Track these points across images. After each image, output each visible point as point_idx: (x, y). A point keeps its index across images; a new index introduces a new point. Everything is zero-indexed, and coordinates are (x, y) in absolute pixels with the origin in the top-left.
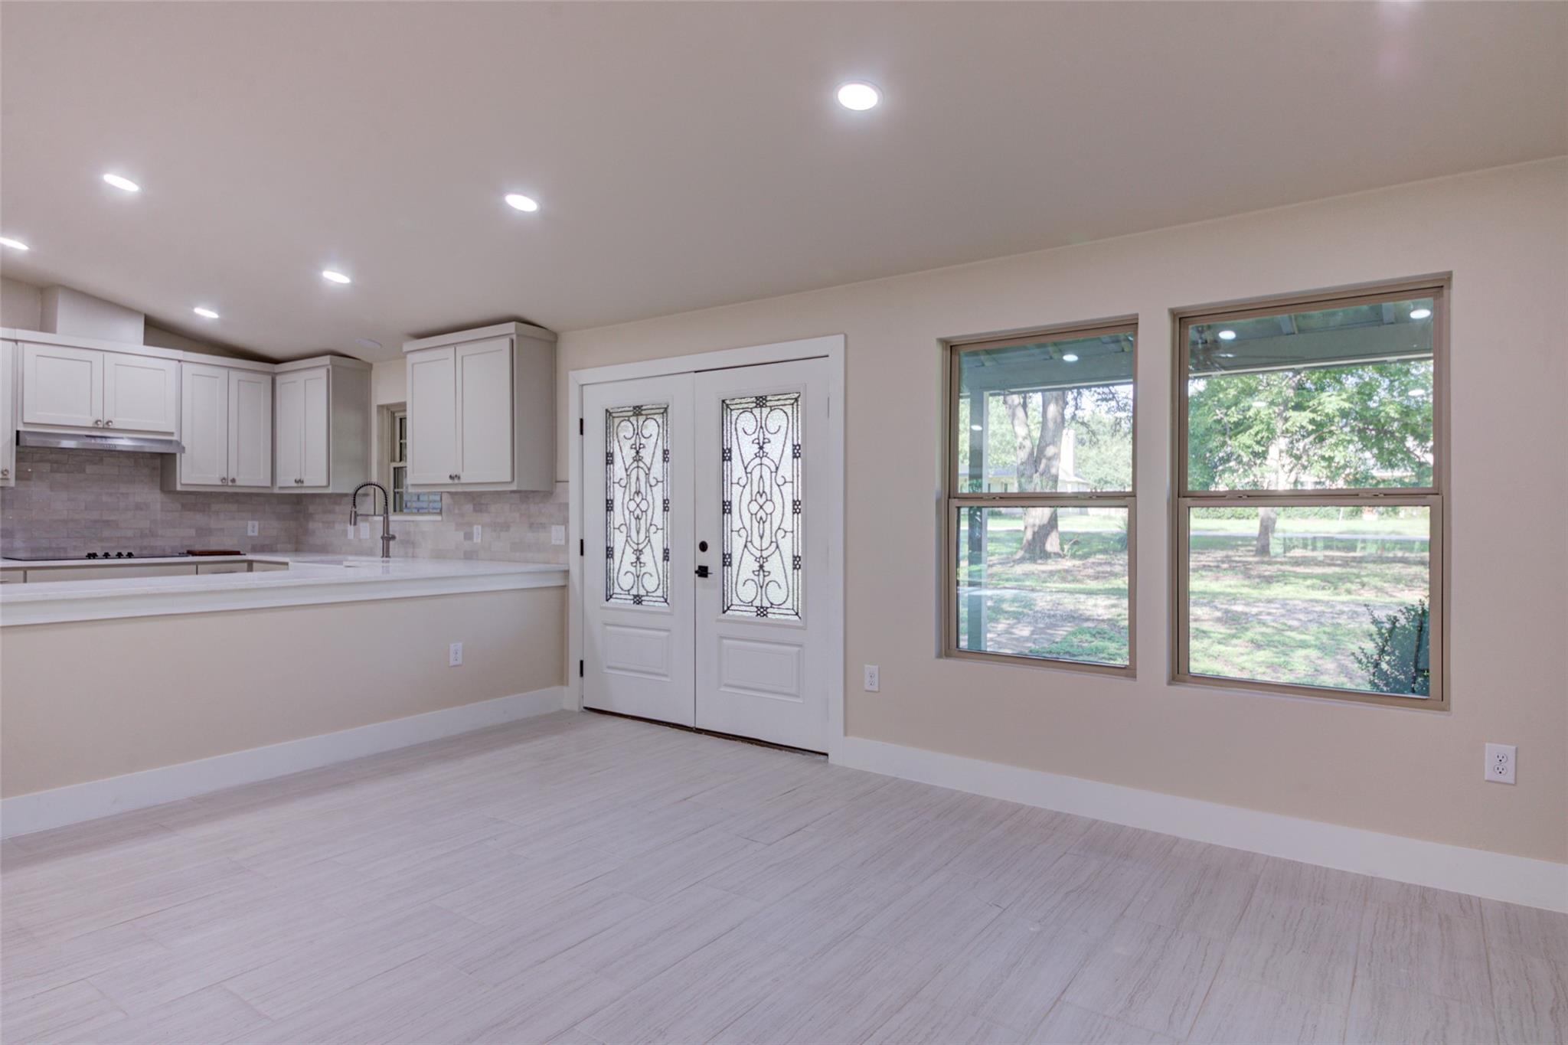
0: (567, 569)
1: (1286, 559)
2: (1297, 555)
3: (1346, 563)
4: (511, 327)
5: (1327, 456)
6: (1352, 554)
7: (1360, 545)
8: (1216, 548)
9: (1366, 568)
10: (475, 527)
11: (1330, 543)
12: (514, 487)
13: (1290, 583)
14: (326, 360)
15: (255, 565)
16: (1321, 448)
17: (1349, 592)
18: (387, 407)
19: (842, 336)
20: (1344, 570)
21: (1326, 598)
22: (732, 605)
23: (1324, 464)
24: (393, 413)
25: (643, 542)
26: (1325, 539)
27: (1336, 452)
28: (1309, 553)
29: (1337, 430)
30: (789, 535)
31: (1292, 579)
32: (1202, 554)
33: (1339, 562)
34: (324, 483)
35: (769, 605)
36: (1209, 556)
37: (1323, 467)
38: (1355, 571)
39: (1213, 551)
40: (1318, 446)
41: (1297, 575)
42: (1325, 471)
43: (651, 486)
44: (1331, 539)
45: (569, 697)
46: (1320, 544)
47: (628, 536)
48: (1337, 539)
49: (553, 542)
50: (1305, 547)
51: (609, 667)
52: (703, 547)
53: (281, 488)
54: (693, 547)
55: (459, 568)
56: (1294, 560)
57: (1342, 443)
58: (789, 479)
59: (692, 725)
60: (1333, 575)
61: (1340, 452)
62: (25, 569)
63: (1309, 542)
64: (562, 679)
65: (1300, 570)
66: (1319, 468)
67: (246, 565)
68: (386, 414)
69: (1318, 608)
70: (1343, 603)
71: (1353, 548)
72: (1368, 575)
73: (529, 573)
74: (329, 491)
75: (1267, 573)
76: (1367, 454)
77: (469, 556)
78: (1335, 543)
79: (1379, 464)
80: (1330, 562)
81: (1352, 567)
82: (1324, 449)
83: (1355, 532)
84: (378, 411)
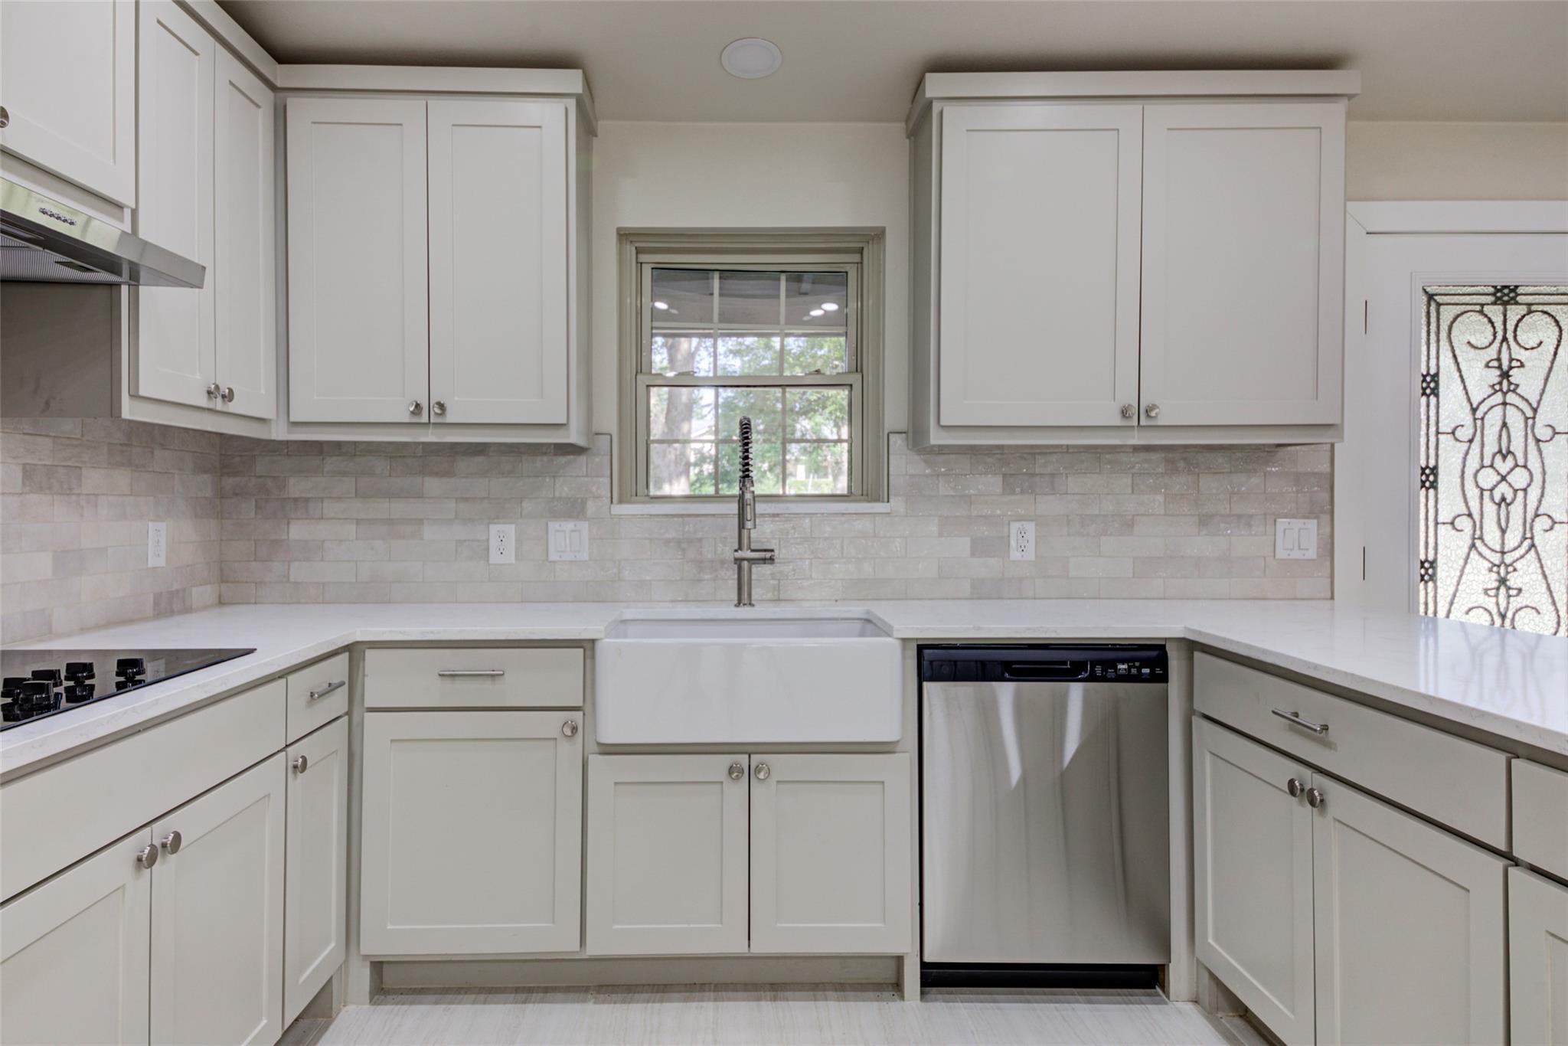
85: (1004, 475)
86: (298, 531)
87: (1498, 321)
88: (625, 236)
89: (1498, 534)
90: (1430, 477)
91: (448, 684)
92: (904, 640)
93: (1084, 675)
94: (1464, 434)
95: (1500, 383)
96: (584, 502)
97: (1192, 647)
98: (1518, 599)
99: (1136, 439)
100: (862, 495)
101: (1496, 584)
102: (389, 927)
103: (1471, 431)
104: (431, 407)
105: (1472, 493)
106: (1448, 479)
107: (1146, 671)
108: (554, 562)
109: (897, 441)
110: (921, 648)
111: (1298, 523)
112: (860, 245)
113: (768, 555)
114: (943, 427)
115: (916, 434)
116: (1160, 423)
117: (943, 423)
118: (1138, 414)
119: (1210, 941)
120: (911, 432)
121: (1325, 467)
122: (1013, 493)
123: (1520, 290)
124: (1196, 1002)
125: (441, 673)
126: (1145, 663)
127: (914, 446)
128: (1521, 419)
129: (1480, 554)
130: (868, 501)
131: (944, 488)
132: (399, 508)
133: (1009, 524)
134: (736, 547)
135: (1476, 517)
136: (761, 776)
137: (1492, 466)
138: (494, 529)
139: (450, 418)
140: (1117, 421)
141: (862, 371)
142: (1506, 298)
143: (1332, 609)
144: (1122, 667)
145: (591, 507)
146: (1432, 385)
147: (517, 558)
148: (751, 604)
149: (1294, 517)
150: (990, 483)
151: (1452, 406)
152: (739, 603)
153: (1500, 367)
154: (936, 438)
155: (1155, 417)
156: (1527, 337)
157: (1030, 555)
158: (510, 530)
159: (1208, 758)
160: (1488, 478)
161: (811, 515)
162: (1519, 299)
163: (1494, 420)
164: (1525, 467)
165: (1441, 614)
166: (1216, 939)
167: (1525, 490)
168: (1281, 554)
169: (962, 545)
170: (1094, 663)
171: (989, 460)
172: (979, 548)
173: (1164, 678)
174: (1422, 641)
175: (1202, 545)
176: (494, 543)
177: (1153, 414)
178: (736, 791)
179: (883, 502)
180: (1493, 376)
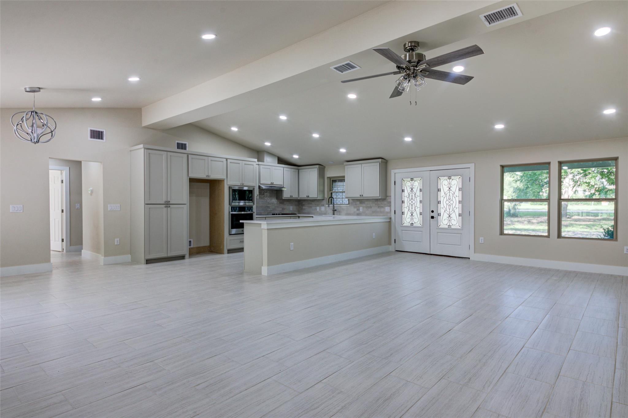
0: (390, 217)
1: (572, 220)
2: (576, 218)
3: (594, 221)
4: (380, 160)
5: (588, 182)
6: (597, 218)
7: (600, 214)
8: (543, 216)
9: (602, 222)
10: (360, 208)
11: (588, 214)
12: (380, 198)
13: (574, 227)
14: (317, 166)
15: (300, 217)
16: (585, 179)
17: (596, 229)
18: (329, 177)
19: (474, 164)
20: (594, 223)
21: (588, 231)
22: (441, 225)
23: (586, 185)
24: (330, 179)
26: (587, 212)
27: (591, 180)
28: (580, 217)
29: (592, 172)
30: (458, 209)
31: (575, 226)
32: (539, 218)
33: (592, 220)
34: (317, 197)
35: (452, 225)
36: (541, 219)
37: (586, 186)
38: (598, 223)
39: (542, 217)
40: (584, 178)
41: (576, 224)
42: (587, 187)
43: (416, 197)
44: (589, 212)
45: (392, 248)
46: (584, 214)
48: (591, 213)
49: (386, 211)
50: (579, 215)
51: (403, 241)
52: (432, 211)
53: (300, 198)
54: (429, 212)
55: (355, 217)
56: (575, 220)
57: (594, 177)
58: (458, 196)
59: (429, 253)
60: (590, 225)
61: (593, 180)
62: (266, 217)
63: (580, 214)
64: (390, 244)
65: (577, 223)
66: (584, 186)
67: (298, 217)
68: (329, 179)
69: (586, 233)
70: (594, 232)
71: (598, 216)
72: (603, 225)
73: (381, 218)
74: (318, 199)
75: (565, 224)
76: (604, 180)
77: (358, 215)
78: (590, 214)
79: (608, 184)
80: (589, 220)
81: (597, 222)
82: (586, 179)
83: (598, 210)
84: (327, 179)
85: (360, 202)
86: (304, 207)
87: (411, 183)
88: (327, 177)
89: (412, 209)
90: (403, 202)
94: (408, 197)
95: (412, 190)
96: (324, 205)
98: (414, 217)
101: (411, 215)
104: (308, 196)
105: (408, 204)
106: (406, 202)
111: (388, 207)
121: (390, 201)
122: (360, 204)
128: (414, 195)
129: (409, 211)
131: (354, 203)
132: (311, 205)
135: (409, 207)
137: (411, 200)
138: (317, 207)
140: (360, 196)
146: (404, 190)
147: (319, 210)
150: (358, 203)
151: (406, 193)
153: (411, 188)
156: (415, 185)
157: (362, 211)
160: (410, 202)
162: (413, 180)
163: (411, 195)
164: (415, 200)
167: (415, 203)
169: (356, 210)
171: (358, 200)
175: (378, 210)
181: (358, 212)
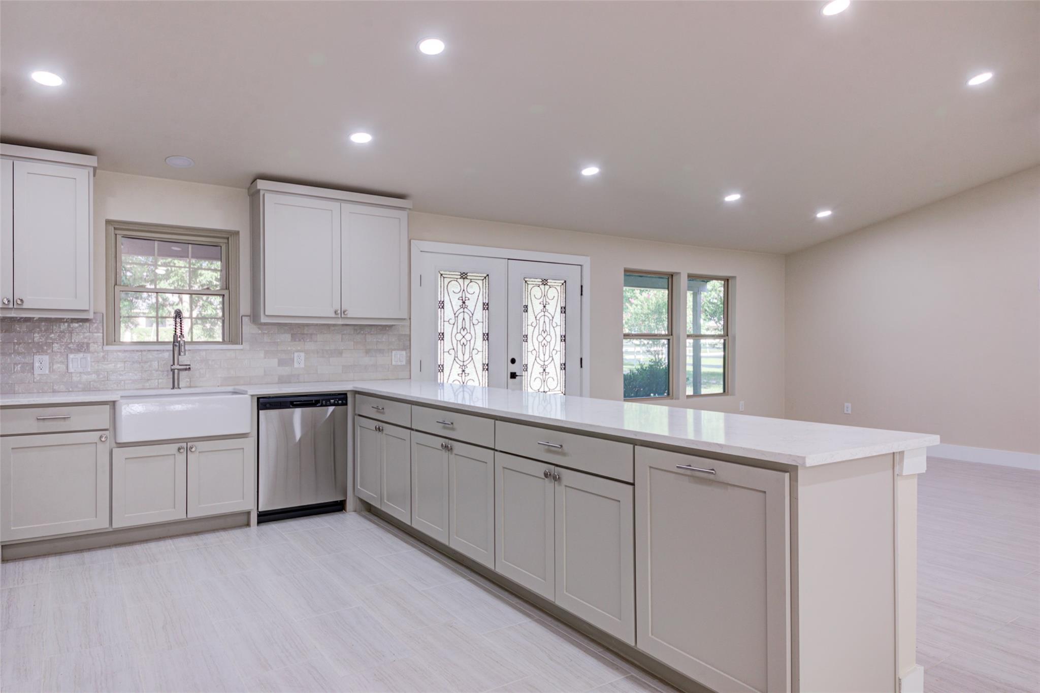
4: (407, 204)
19: (589, 258)
24: (115, 230)
25: (466, 361)
30: (559, 353)
43: (473, 325)
47: (456, 357)
52: (513, 361)
54: (505, 361)
58: (559, 324)
68: (112, 229)
84: (105, 227)
85: (292, 334)
87: (462, 284)
88: (109, 222)
89: (462, 355)
90: (442, 336)
91: (41, 423)
92: (252, 396)
93: (319, 404)
94: (452, 321)
95: (462, 305)
96: (88, 344)
97: (356, 392)
98: (468, 377)
99: (340, 322)
100: (229, 341)
101: (461, 372)
102: (12, 528)
103: (454, 321)
104: (15, 301)
105: (454, 341)
106: (447, 337)
107: (340, 402)
108: (71, 373)
109: (245, 320)
110: (258, 399)
111: (399, 352)
112: (228, 236)
113: (188, 367)
114: (267, 316)
115: (255, 317)
116: (348, 316)
117: (266, 314)
118: (341, 313)
119: (359, 487)
120: (252, 315)
121: (408, 333)
122: (295, 341)
123: (468, 274)
124: (355, 511)
125: (38, 418)
126: (340, 399)
127: (253, 321)
128: (469, 317)
129: (457, 362)
130: (232, 344)
131: (266, 339)
133: (294, 353)
134: (172, 364)
135: (456, 350)
136: (193, 450)
137: (460, 333)
138: (37, 358)
139: (25, 306)
140: (333, 315)
141: (229, 289)
142: (464, 277)
143: (410, 381)
144: (332, 401)
145: (93, 347)
146: (442, 305)
147: (50, 371)
148: (179, 388)
149: (398, 350)
150: (286, 337)
151: (448, 313)
152: (173, 388)
153: (462, 300)
154: (263, 320)
155: (347, 314)
156: (470, 290)
157: (302, 365)
158: (46, 358)
159: (359, 428)
160: (459, 337)
161: (206, 350)
162: (468, 277)
163: (461, 317)
164: (470, 333)
165: (445, 381)
166: (360, 486)
167: (470, 341)
168: (394, 363)
169: (274, 362)
170: (322, 400)
171: (286, 328)
172: (281, 363)
173: (346, 404)
174: (439, 391)
175: (367, 360)
176: (37, 365)
177: (345, 313)
178: (181, 458)
179: (239, 344)
180: (460, 303)
181: (285, 371)
